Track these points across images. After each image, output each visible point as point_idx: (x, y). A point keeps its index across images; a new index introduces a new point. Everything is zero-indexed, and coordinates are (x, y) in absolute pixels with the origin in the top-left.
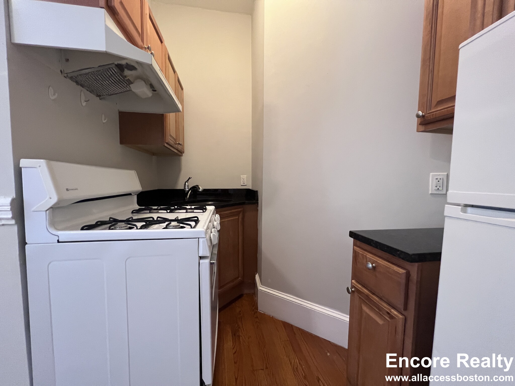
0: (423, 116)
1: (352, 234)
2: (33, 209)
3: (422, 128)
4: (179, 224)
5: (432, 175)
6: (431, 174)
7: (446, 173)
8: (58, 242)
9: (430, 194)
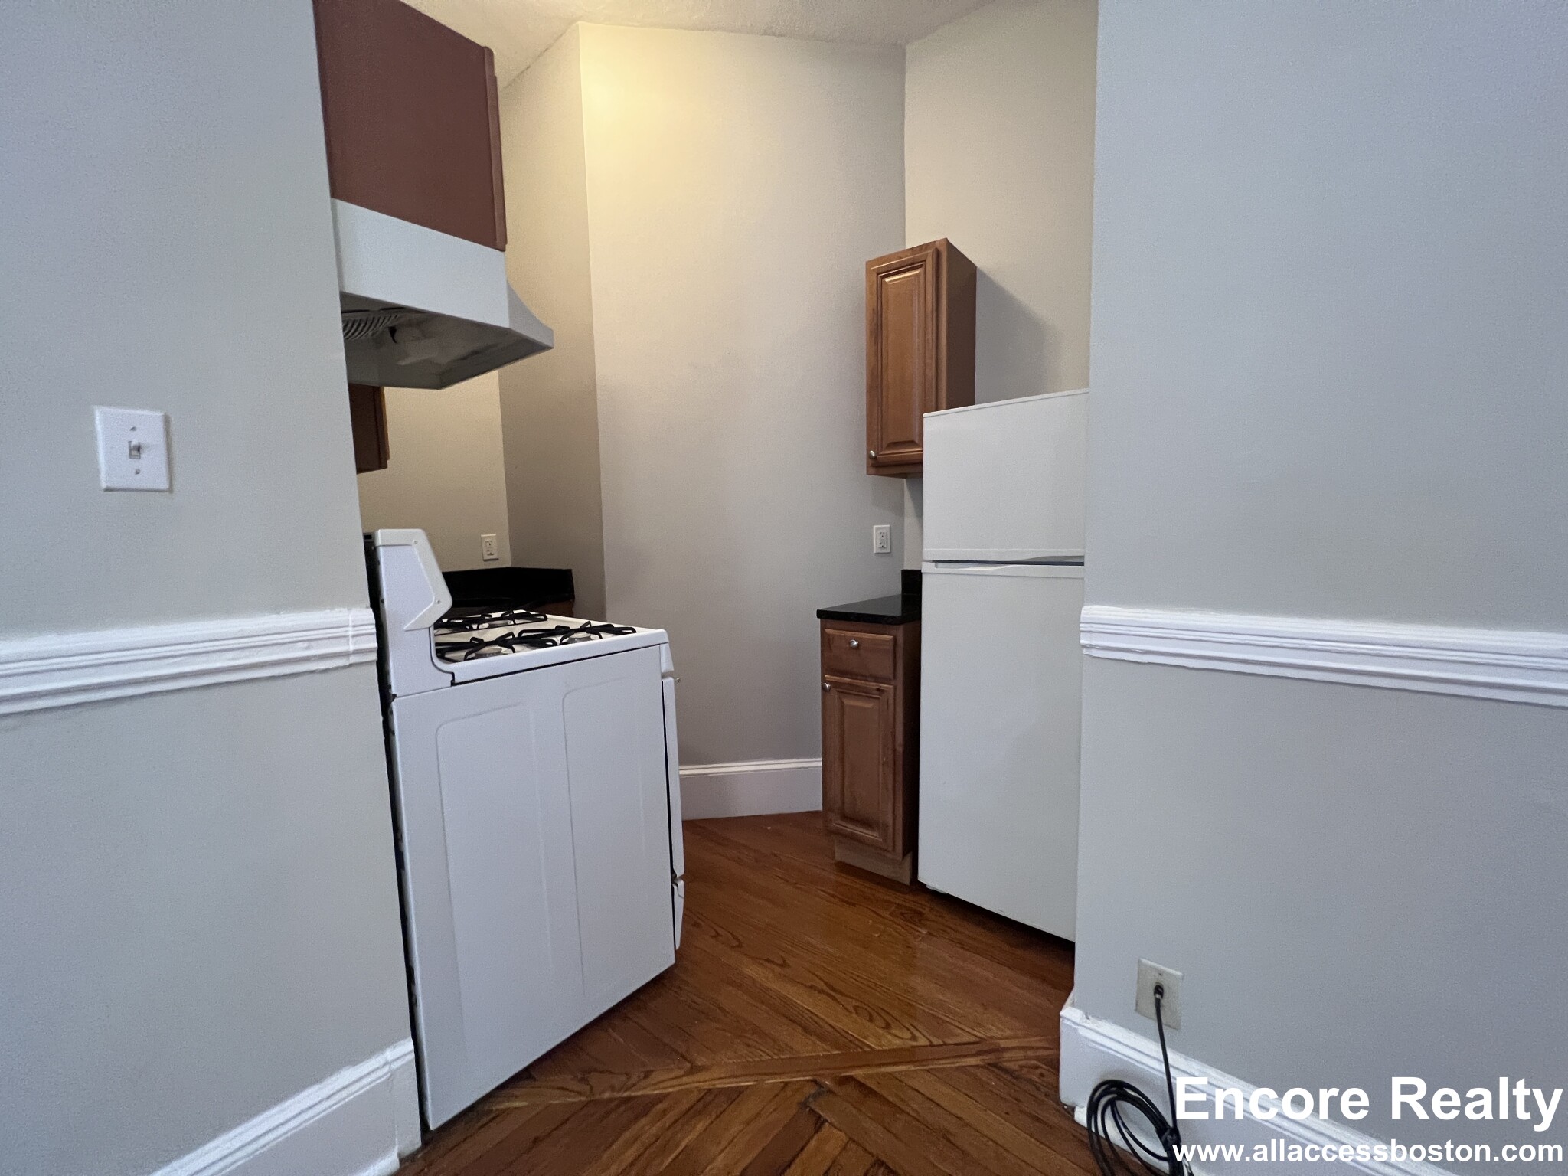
0: (875, 458)
1: (821, 614)
2: (405, 628)
3: (873, 470)
4: (589, 635)
5: (878, 529)
6: (875, 527)
7: (889, 526)
8: (453, 684)
9: (877, 553)
